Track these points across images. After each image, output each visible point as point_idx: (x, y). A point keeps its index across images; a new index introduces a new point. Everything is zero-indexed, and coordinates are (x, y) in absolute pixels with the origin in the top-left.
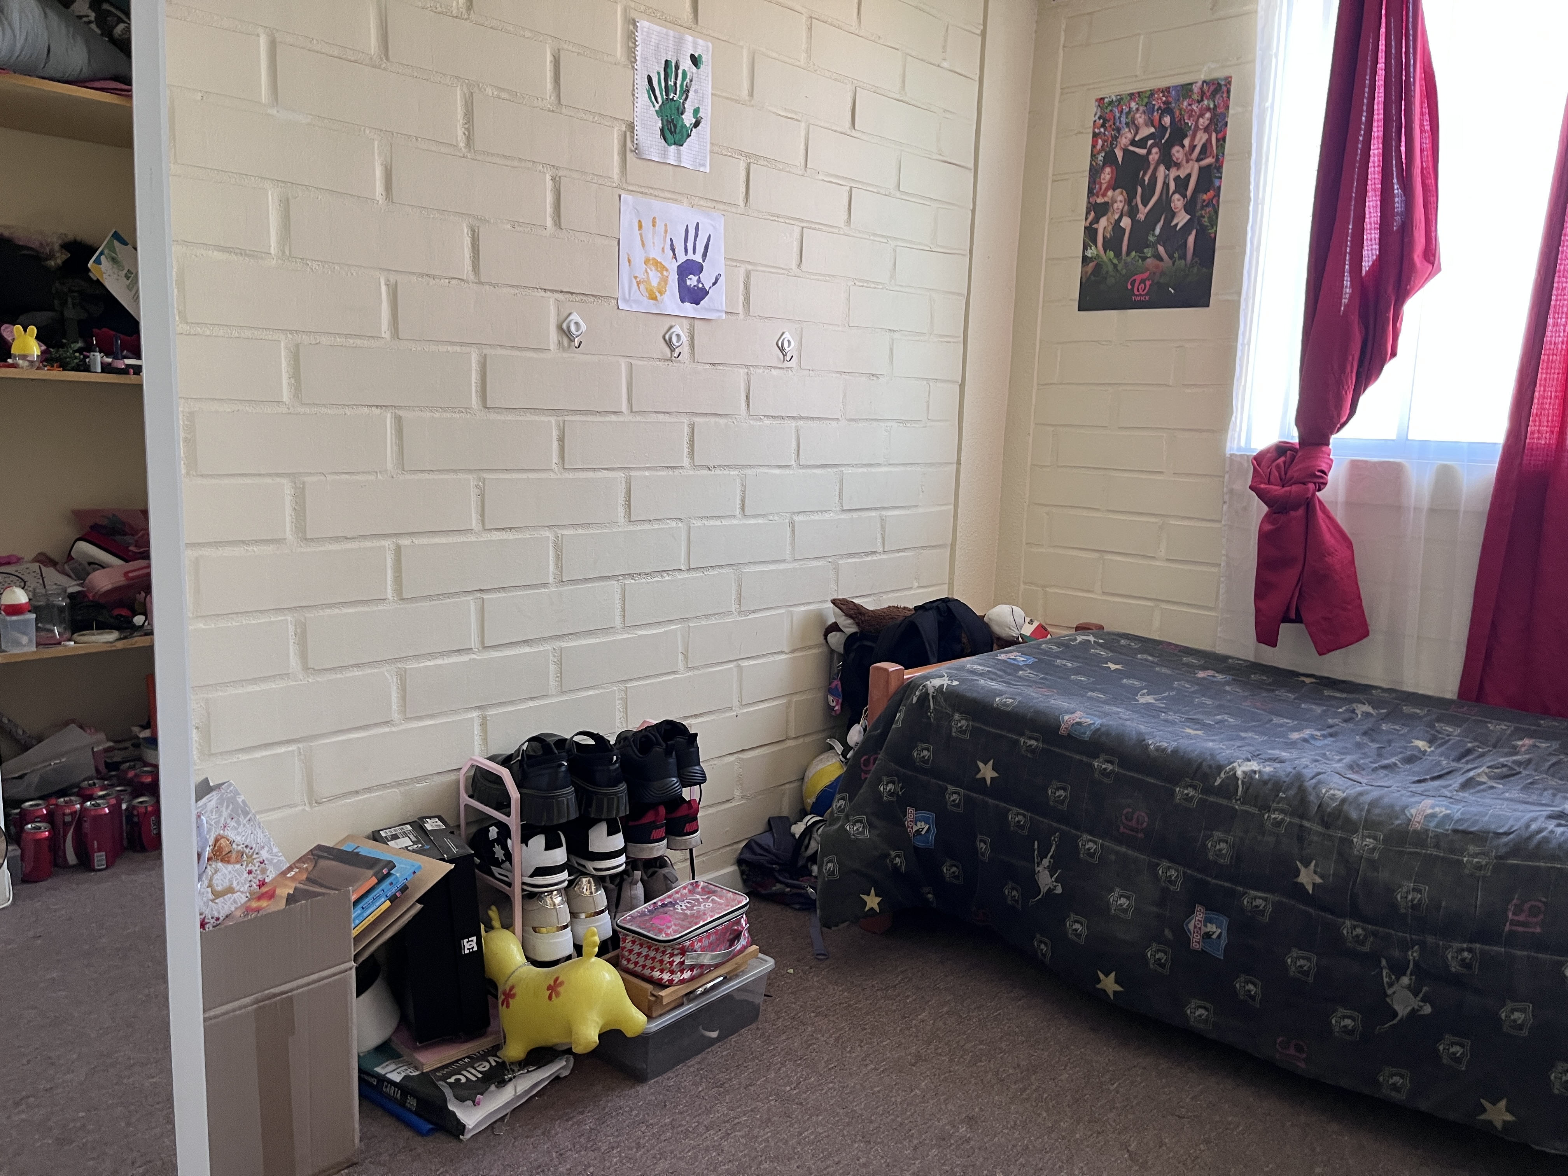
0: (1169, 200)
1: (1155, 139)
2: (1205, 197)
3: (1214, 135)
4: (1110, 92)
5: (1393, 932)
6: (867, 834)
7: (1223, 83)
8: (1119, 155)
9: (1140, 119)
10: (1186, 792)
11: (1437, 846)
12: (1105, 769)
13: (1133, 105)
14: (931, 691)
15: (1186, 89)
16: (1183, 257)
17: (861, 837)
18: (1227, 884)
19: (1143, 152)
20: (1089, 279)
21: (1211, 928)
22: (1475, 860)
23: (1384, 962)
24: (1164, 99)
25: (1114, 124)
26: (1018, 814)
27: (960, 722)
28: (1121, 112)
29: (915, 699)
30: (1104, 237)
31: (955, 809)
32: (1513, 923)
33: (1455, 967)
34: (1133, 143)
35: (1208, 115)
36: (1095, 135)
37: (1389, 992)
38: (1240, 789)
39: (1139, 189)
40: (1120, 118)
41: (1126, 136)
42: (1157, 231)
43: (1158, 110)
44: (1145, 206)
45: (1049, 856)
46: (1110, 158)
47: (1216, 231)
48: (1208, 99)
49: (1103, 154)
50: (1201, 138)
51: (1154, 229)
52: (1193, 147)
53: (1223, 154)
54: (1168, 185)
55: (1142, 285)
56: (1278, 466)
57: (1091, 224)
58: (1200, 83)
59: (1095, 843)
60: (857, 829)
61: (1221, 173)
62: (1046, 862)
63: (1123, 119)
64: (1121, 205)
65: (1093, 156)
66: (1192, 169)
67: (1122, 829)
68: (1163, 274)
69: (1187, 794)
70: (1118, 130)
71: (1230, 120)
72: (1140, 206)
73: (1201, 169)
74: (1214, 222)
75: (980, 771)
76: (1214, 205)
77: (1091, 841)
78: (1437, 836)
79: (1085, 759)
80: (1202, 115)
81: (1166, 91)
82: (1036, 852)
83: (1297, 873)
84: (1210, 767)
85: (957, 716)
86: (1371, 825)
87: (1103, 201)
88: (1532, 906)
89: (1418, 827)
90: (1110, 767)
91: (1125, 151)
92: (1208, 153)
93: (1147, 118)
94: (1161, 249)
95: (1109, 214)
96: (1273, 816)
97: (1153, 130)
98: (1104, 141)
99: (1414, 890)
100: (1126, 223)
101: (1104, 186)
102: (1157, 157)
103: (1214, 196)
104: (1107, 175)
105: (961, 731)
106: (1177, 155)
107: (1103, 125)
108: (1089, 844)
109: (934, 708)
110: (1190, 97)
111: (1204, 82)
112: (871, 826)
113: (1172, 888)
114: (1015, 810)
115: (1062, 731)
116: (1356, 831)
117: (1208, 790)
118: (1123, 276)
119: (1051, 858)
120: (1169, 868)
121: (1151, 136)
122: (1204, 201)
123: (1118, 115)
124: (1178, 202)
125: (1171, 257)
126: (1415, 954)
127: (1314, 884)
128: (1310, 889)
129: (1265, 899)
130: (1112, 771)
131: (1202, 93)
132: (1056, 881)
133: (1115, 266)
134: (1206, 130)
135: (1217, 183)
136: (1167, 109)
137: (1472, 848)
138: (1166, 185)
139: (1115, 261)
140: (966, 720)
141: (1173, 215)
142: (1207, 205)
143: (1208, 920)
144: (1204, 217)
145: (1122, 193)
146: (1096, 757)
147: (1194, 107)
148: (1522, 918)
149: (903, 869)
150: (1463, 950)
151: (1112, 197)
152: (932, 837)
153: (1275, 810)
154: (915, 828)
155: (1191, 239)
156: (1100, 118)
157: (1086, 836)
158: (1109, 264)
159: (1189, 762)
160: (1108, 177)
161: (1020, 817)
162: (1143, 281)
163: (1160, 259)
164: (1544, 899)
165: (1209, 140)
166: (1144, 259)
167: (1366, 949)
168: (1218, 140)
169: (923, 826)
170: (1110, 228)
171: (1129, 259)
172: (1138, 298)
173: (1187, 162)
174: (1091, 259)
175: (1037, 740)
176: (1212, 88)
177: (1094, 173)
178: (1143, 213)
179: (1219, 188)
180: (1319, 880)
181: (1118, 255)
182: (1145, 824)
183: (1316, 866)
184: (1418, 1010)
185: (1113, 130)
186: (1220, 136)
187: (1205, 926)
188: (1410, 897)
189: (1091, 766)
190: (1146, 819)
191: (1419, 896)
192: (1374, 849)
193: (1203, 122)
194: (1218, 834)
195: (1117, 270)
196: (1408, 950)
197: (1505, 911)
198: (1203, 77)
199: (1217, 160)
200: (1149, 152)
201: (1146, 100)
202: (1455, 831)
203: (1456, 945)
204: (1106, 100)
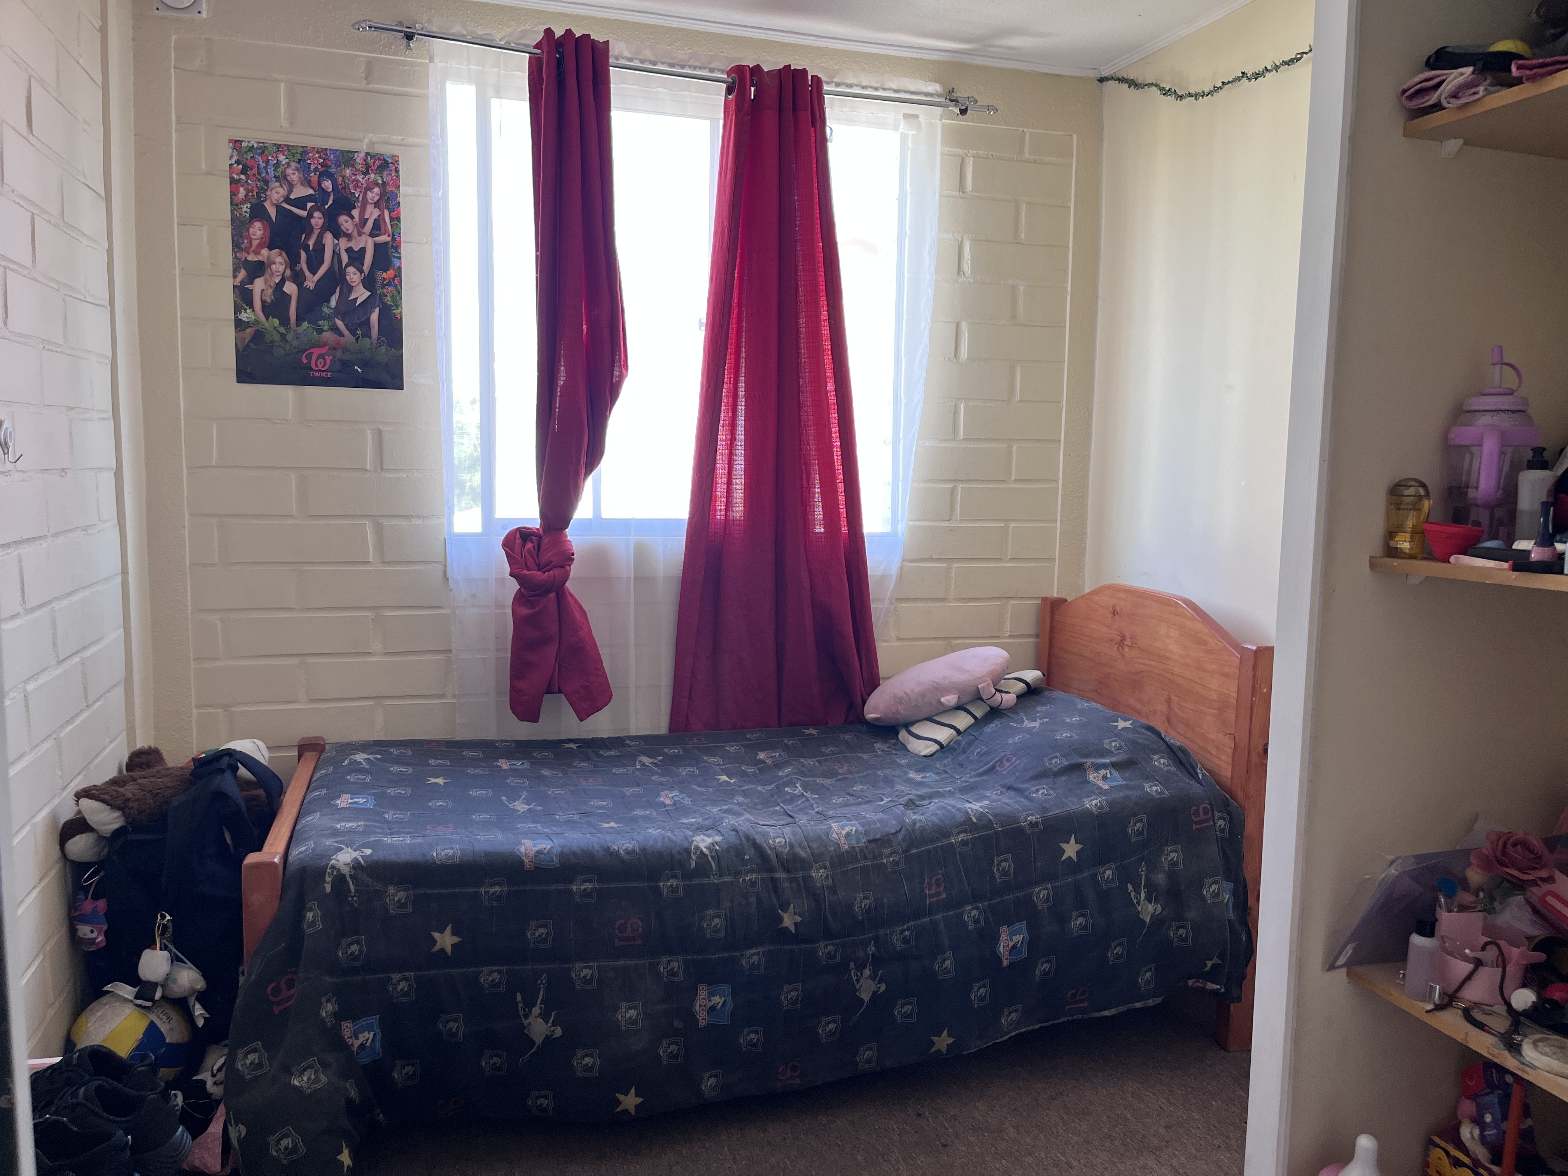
0: (342, 274)
1: (316, 203)
2: (384, 275)
3: (386, 213)
4: (252, 136)
5: (856, 938)
6: (324, 1079)
7: (390, 160)
8: (272, 212)
9: (294, 176)
10: (669, 883)
11: (866, 858)
12: (585, 890)
13: (281, 157)
14: (345, 870)
15: (346, 158)
16: (367, 334)
17: (318, 1086)
18: (726, 955)
19: (304, 213)
20: (247, 346)
21: (717, 1000)
22: (891, 859)
23: (852, 964)
24: (322, 161)
25: (259, 174)
26: (492, 972)
27: (396, 895)
28: (268, 161)
29: (328, 888)
30: (263, 302)
31: (404, 999)
32: (931, 896)
33: (899, 946)
34: (287, 200)
35: (376, 190)
36: (233, 181)
37: (857, 987)
38: (713, 863)
39: (303, 255)
40: (266, 168)
41: (277, 193)
42: (333, 303)
43: (316, 170)
44: (314, 272)
45: (538, 1002)
46: (258, 212)
47: (401, 312)
48: (376, 174)
49: (249, 206)
50: (372, 213)
51: (328, 301)
52: (364, 222)
53: (400, 234)
54: (339, 255)
55: (321, 360)
56: (529, 551)
57: (243, 283)
58: (362, 155)
59: (590, 968)
60: (309, 1079)
61: (400, 253)
62: (536, 1010)
63: (271, 170)
64: (281, 268)
65: (234, 205)
66: (369, 244)
67: (617, 943)
68: (345, 350)
69: (672, 885)
70: (266, 182)
71: (401, 199)
72: (307, 273)
73: (377, 246)
74: (397, 303)
75: (436, 941)
76: (396, 285)
77: (585, 967)
78: (862, 850)
79: (561, 887)
80: (369, 189)
81: (323, 151)
82: (520, 1005)
83: (781, 920)
84: (680, 853)
85: (391, 890)
86: (817, 857)
87: (256, 259)
88: (937, 880)
89: (846, 847)
90: (588, 886)
91: (279, 208)
92: (383, 230)
93: (301, 176)
94: (340, 323)
95: (267, 275)
96: (747, 878)
97: (311, 192)
98: (248, 191)
99: (864, 898)
100: (290, 288)
101: (255, 243)
102: (321, 222)
103: (395, 276)
104: (257, 230)
105: (401, 905)
106: (345, 225)
107: (243, 172)
108: (584, 971)
109: (357, 891)
110: (353, 166)
111: (367, 154)
112: (325, 1066)
113: (677, 979)
114: (486, 969)
115: (528, 866)
116: (811, 868)
117: (688, 875)
118: (295, 348)
119: (541, 1004)
120: (669, 962)
121: (309, 198)
122: (384, 279)
123: (263, 165)
124: (353, 275)
125: (353, 332)
126: (872, 948)
127: (796, 924)
128: (792, 929)
129: (758, 954)
130: (594, 889)
131: (368, 167)
132: (553, 1025)
133: (283, 336)
134: (377, 205)
135: (396, 262)
136: (325, 173)
137: (886, 851)
138: (336, 254)
139: (282, 330)
140: (404, 890)
141: (350, 289)
142: (389, 284)
143: (711, 994)
144: (386, 296)
145: (281, 255)
146: (571, 881)
147: (360, 178)
148: (933, 891)
149: (357, 1100)
150: (904, 931)
151: (269, 257)
152: (378, 1045)
153: (747, 873)
154: (357, 1044)
155: (375, 317)
156: (238, 162)
157: (578, 965)
158: (275, 333)
159: (660, 855)
160: (259, 233)
161: (495, 975)
162: (321, 356)
163: (341, 334)
164: (941, 872)
165: (381, 216)
166: (320, 331)
167: (838, 959)
168: (391, 219)
169: (366, 1037)
170: (270, 291)
171: (300, 330)
172: (317, 374)
173: (360, 234)
174: (248, 325)
175: (499, 884)
176: (378, 163)
177: (239, 227)
178: (311, 281)
179: (400, 268)
180: (799, 919)
181: (285, 321)
182: (640, 930)
183: (794, 908)
184: (877, 991)
185: (259, 180)
186: (393, 214)
187: (710, 1001)
188: (863, 906)
189: (570, 891)
190: (640, 924)
191: (869, 901)
192: (827, 877)
193: (374, 195)
194: (710, 912)
195: (287, 341)
196: (867, 947)
197: (922, 890)
198: (364, 147)
199: (393, 239)
200: (310, 215)
201: (299, 157)
202: (869, 841)
203: (898, 929)
204: (244, 144)
